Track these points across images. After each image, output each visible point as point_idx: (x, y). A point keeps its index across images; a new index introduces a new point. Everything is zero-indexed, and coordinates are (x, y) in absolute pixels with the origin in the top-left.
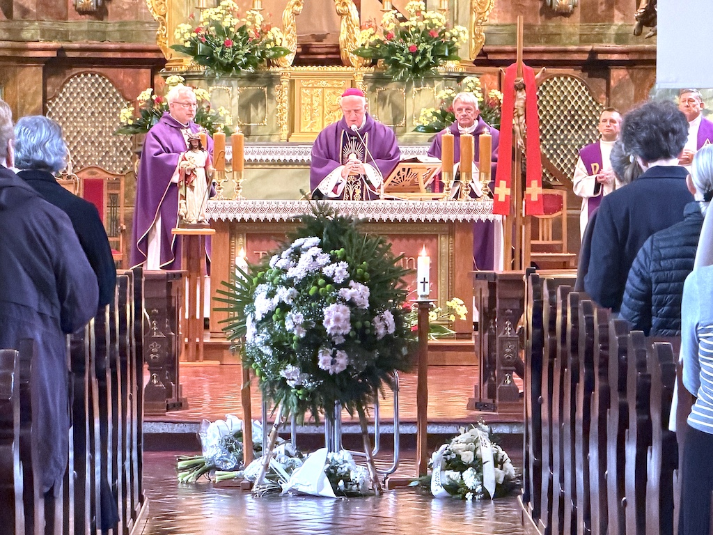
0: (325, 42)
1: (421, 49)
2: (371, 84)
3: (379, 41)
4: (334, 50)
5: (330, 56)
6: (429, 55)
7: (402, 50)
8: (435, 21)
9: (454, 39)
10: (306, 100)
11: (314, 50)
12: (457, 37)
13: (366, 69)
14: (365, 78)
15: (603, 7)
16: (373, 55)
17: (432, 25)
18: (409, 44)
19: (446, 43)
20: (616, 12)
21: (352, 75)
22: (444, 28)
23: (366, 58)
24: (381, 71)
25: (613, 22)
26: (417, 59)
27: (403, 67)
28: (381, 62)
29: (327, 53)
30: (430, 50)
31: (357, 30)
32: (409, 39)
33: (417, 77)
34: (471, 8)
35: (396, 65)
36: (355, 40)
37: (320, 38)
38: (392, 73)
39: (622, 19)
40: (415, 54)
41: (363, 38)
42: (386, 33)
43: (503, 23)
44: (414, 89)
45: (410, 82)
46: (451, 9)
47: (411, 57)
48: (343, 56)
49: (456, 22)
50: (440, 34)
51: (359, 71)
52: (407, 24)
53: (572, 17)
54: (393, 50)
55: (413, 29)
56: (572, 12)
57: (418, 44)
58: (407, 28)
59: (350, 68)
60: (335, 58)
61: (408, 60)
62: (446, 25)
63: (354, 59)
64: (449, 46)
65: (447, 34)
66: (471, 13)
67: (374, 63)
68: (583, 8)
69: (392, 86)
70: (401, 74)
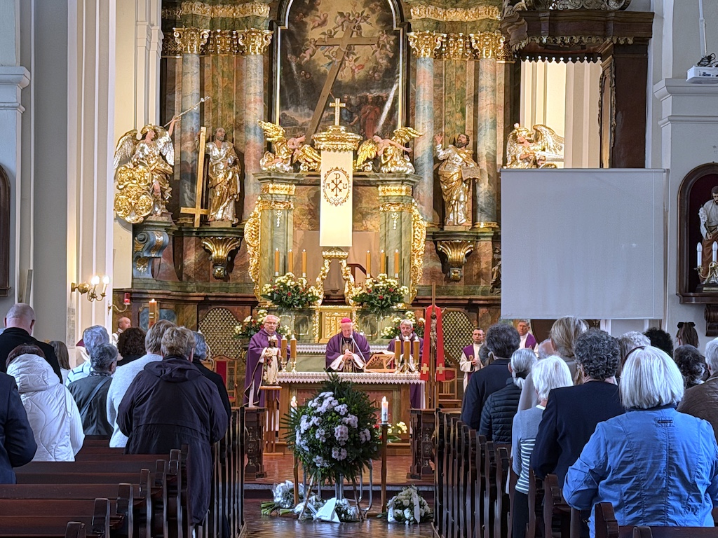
0: (337, 294)
1: (385, 297)
2: (360, 315)
3: (364, 293)
4: (342, 298)
5: (340, 301)
6: (389, 301)
7: (376, 298)
8: (392, 284)
9: (402, 293)
10: (327, 322)
11: (332, 298)
12: (403, 291)
13: (358, 307)
14: (357, 312)
15: (476, 277)
16: (360, 300)
17: (391, 286)
18: (379, 295)
19: (397, 294)
20: (482, 280)
21: (351, 310)
23: (358, 302)
24: (365, 308)
25: (480, 285)
26: (383, 302)
27: (376, 306)
28: (365, 304)
29: (338, 299)
30: (389, 298)
31: (353, 289)
32: (379, 292)
33: (383, 311)
34: (410, 277)
35: (372, 305)
36: (352, 293)
37: (335, 291)
38: (370, 309)
39: (485, 283)
40: (382, 300)
41: (356, 292)
42: (367, 289)
43: (425, 284)
44: (382, 318)
45: (380, 314)
46: (400, 277)
47: (380, 301)
48: (346, 300)
49: (402, 284)
50: (395, 290)
51: (354, 308)
52: (378, 285)
53: (460, 282)
54: (371, 298)
55: (381, 288)
56: (460, 280)
57: (384, 295)
58: (378, 287)
59: (350, 307)
60: (342, 301)
61: (378, 303)
62: (397, 286)
63: (351, 302)
64: (399, 296)
65: (398, 290)
66: (410, 280)
67: (362, 304)
68: (465, 277)
69: (371, 316)
70: (375, 310)
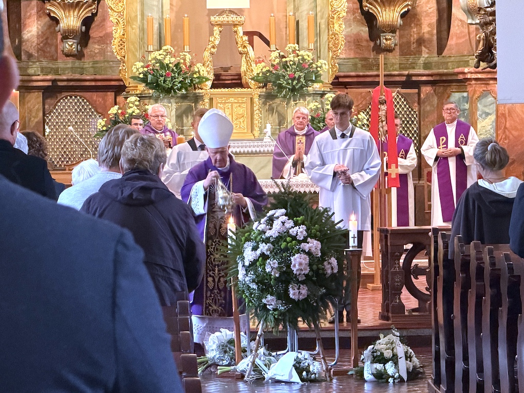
0: (231, 72)
1: (297, 76)
2: (263, 100)
3: (268, 71)
4: (236, 77)
5: (234, 81)
6: (302, 80)
7: (284, 76)
8: (306, 57)
9: (319, 69)
11: (224, 78)
12: (320, 67)
13: (260, 90)
14: (260, 96)
15: (415, 45)
16: (264, 81)
17: (303, 59)
18: (288, 72)
19: (313, 71)
20: (423, 48)
21: (251, 94)
22: (311, 61)
23: (260, 83)
24: (270, 91)
25: (422, 55)
26: (295, 83)
27: (286, 88)
28: (270, 85)
29: (232, 80)
30: (303, 76)
31: (253, 65)
32: (288, 69)
33: (294, 95)
34: (329, 48)
35: (280, 87)
36: (252, 71)
37: (226, 69)
38: (278, 92)
39: (428, 53)
40: (293, 79)
41: (257, 69)
42: (273, 65)
43: (348, 57)
44: (293, 103)
45: (290, 98)
46: (316, 48)
47: (290, 81)
48: (243, 81)
49: (319, 58)
50: (309, 65)
51: (256, 92)
52: (287, 59)
53: (394, 52)
54: (278, 77)
55: (291, 63)
56: (394, 49)
57: (295, 72)
58: (286, 61)
59: (249, 89)
60: (237, 82)
61: (288, 84)
62: (313, 60)
64: (315, 74)
65: (314, 65)
66: (329, 51)
67: (265, 86)
68: (401, 46)
69: (278, 101)
70: (284, 92)
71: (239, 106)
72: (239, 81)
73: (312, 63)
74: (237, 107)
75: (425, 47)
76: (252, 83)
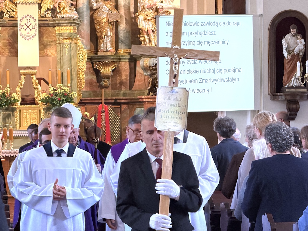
0: (29, 97)
1: (62, 99)
2: (45, 111)
3: (48, 97)
4: (32, 100)
5: (31, 102)
7: (56, 100)
9: (72, 96)
10: (25, 116)
11: (26, 100)
12: (73, 95)
13: (44, 106)
14: (44, 109)
15: (119, 85)
16: (46, 101)
17: (65, 91)
18: (58, 98)
20: (123, 87)
21: (39, 108)
23: (44, 102)
24: (49, 106)
25: (122, 89)
26: (61, 103)
27: (56, 105)
28: (49, 104)
29: (30, 101)
30: (65, 100)
31: (41, 94)
32: (58, 96)
34: (77, 86)
35: (54, 104)
36: (40, 97)
37: (27, 96)
38: (52, 107)
39: (125, 89)
40: (60, 101)
41: (43, 96)
42: (50, 94)
43: (87, 90)
46: (71, 86)
47: (58, 102)
48: (36, 102)
49: (73, 91)
50: (68, 94)
51: (42, 107)
52: (57, 91)
53: (108, 88)
54: (53, 100)
55: (59, 93)
59: (39, 106)
60: (33, 102)
64: (71, 98)
66: (77, 88)
67: (46, 104)
68: (112, 85)
71: (34, 114)
72: (34, 102)
73: (69, 93)
74: (32, 114)
75: (124, 86)
76: (40, 103)
